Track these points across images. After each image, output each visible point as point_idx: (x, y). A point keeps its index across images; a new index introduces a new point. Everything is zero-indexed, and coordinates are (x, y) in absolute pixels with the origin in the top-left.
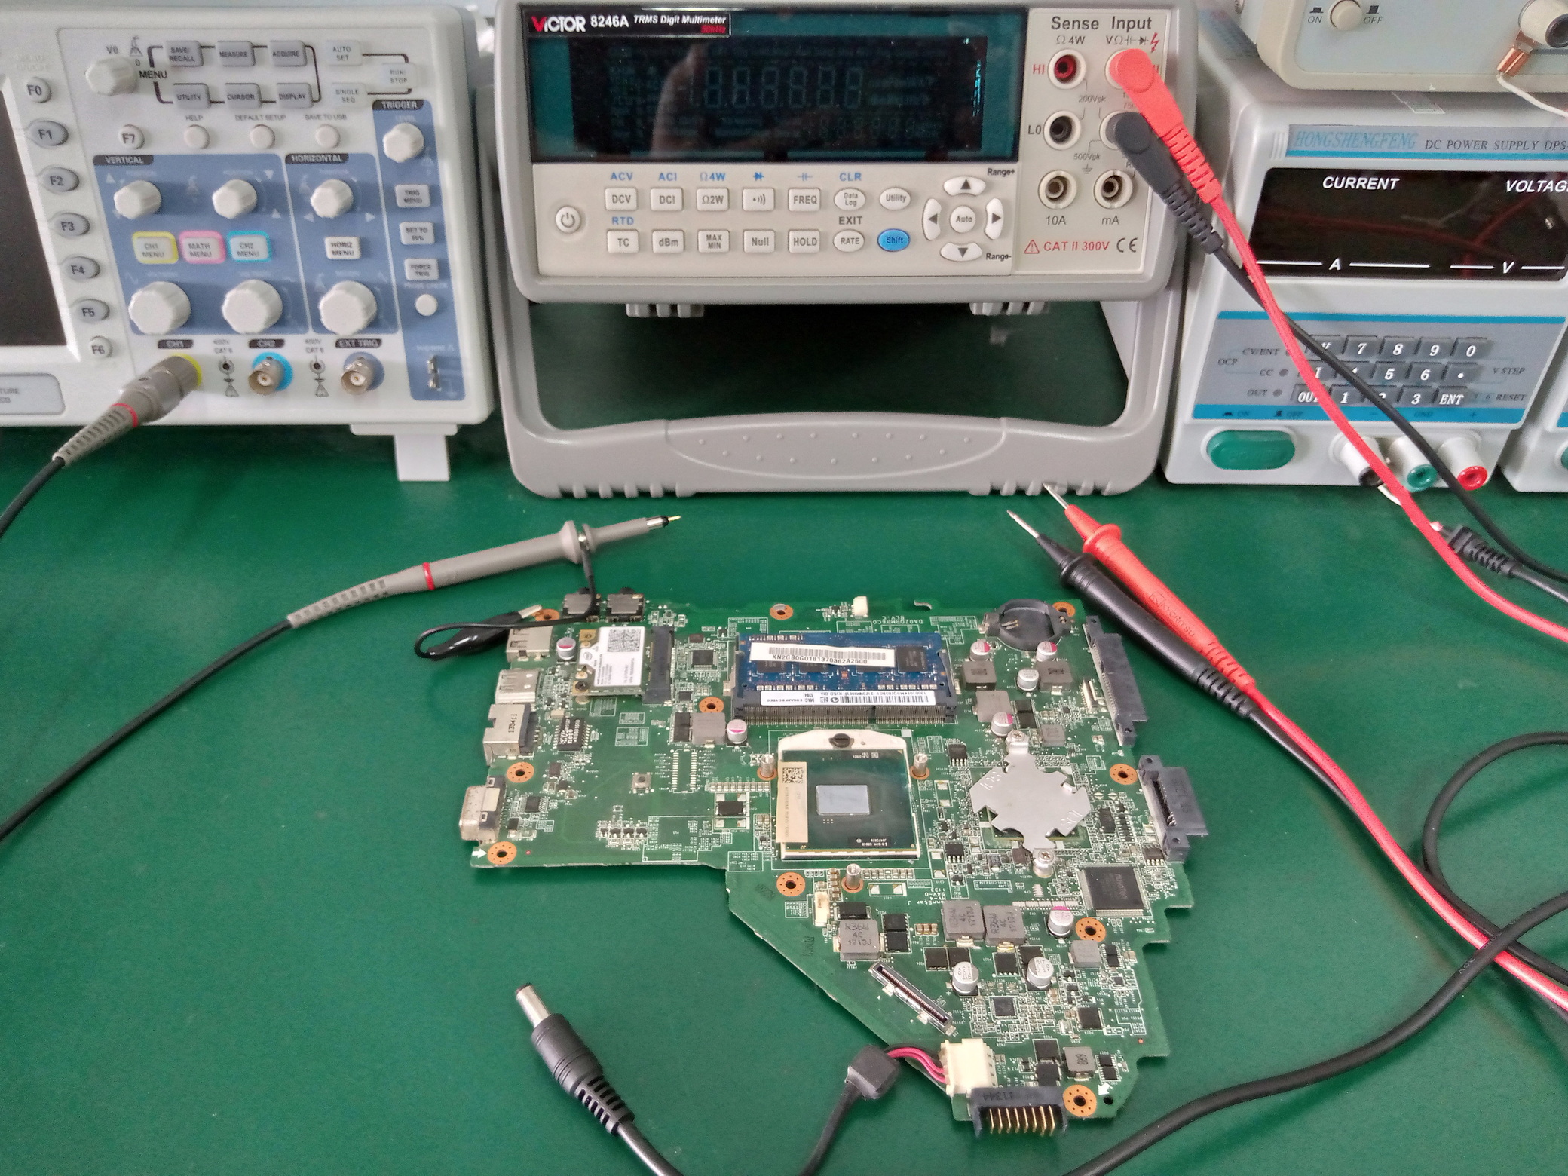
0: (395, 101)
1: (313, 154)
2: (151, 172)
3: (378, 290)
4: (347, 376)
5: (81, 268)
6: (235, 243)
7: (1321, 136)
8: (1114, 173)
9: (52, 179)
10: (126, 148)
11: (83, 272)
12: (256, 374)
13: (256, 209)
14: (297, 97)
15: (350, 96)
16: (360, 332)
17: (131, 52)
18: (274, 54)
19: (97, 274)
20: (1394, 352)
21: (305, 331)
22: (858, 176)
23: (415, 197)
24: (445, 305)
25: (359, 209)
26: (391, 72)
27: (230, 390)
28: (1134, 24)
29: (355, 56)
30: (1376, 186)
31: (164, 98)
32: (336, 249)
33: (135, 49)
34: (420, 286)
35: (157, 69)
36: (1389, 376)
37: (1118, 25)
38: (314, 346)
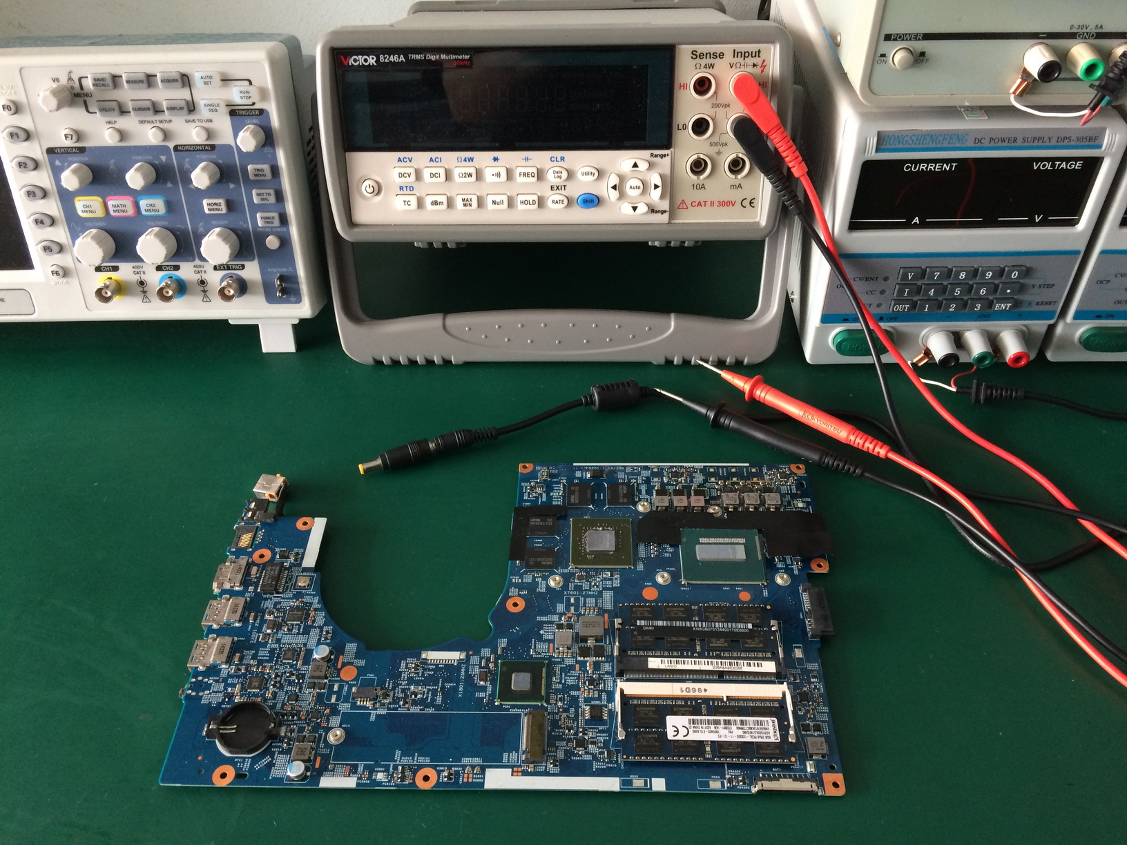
0: (244, 110)
1: (192, 145)
2: (85, 158)
3: (240, 234)
4: (222, 290)
5: (42, 220)
6: (143, 203)
7: (900, 138)
8: (736, 156)
9: (20, 165)
10: (69, 143)
11: (44, 223)
12: (160, 292)
13: (156, 181)
14: (179, 108)
15: (214, 108)
16: (229, 261)
17: (68, 81)
18: (162, 81)
19: (52, 225)
20: (960, 277)
21: (194, 260)
22: (562, 159)
23: (261, 173)
24: (285, 242)
25: (224, 180)
26: (241, 92)
27: (146, 298)
28: (749, 54)
29: (216, 81)
30: (941, 169)
31: (91, 110)
32: (210, 207)
34: (267, 230)
35: (85, 92)
36: (957, 293)
37: (737, 55)
38: (199, 269)
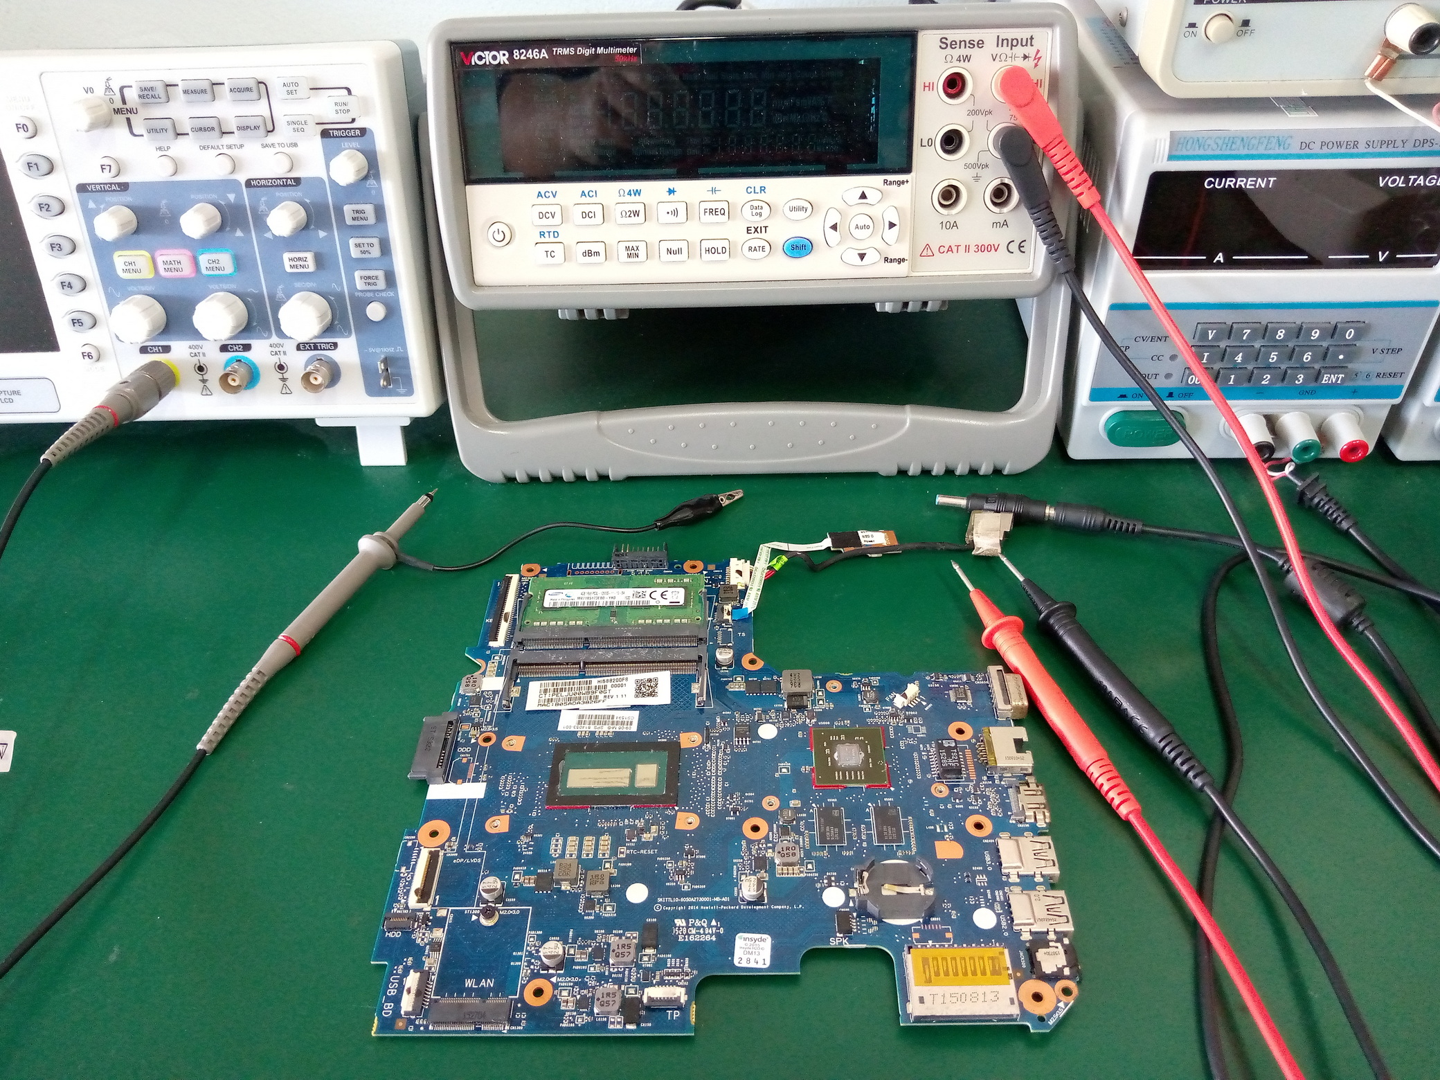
0: (340, 129)
1: (270, 179)
2: (127, 197)
3: (333, 298)
4: (306, 377)
5: (69, 283)
6: (204, 260)
7: (1200, 141)
8: (1001, 180)
9: (41, 206)
10: (106, 177)
11: (71, 287)
12: (226, 376)
13: (221, 228)
14: (252, 128)
15: (300, 126)
16: (316, 337)
17: (106, 92)
18: (231, 90)
19: (84, 289)
20: (1277, 337)
21: (269, 337)
22: (763, 189)
23: (362, 215)
24: (393, 310)
25: (312, 227)
26: (336, 104)
27: (206, 390)
28: (1018, 42)
29: (303, 90)
30: (1255, 185)
31: (135, 132)
32: (293, 263)
33: (108, 88)
34: (369, 295)
35: (128, 106)
36: (1273, 359)
37: (1002, 44)
38: (277, 349)
